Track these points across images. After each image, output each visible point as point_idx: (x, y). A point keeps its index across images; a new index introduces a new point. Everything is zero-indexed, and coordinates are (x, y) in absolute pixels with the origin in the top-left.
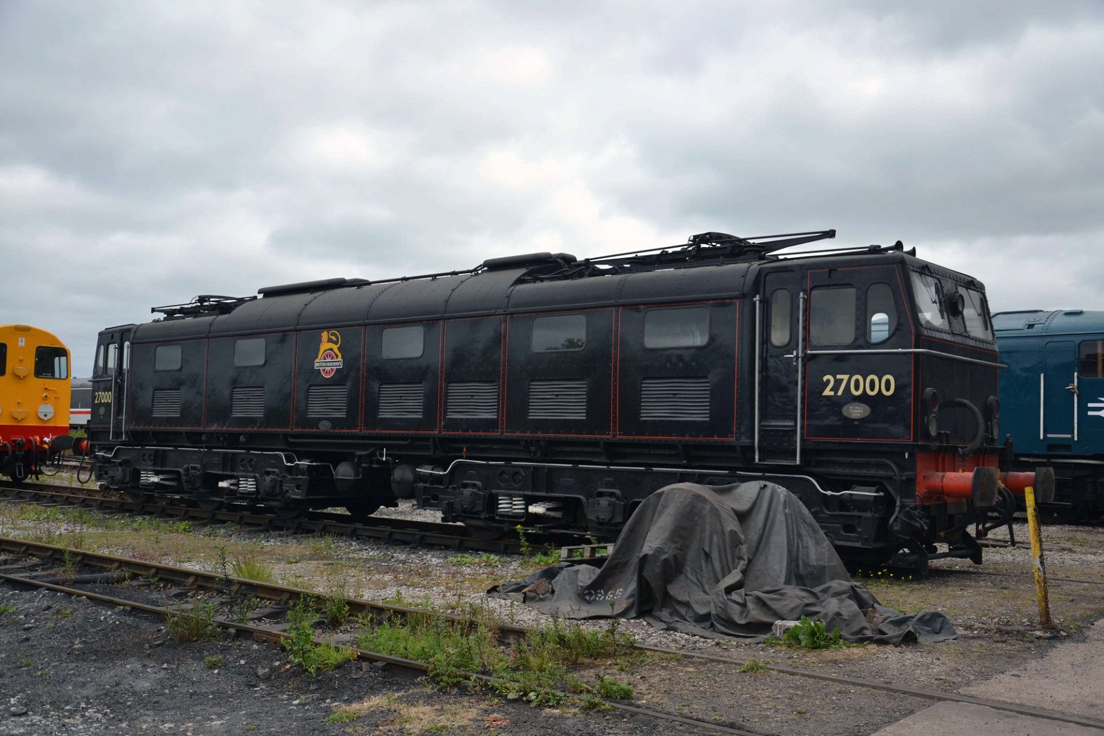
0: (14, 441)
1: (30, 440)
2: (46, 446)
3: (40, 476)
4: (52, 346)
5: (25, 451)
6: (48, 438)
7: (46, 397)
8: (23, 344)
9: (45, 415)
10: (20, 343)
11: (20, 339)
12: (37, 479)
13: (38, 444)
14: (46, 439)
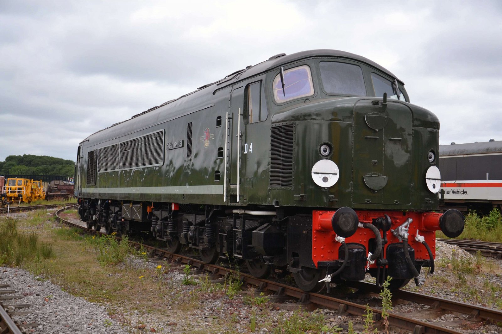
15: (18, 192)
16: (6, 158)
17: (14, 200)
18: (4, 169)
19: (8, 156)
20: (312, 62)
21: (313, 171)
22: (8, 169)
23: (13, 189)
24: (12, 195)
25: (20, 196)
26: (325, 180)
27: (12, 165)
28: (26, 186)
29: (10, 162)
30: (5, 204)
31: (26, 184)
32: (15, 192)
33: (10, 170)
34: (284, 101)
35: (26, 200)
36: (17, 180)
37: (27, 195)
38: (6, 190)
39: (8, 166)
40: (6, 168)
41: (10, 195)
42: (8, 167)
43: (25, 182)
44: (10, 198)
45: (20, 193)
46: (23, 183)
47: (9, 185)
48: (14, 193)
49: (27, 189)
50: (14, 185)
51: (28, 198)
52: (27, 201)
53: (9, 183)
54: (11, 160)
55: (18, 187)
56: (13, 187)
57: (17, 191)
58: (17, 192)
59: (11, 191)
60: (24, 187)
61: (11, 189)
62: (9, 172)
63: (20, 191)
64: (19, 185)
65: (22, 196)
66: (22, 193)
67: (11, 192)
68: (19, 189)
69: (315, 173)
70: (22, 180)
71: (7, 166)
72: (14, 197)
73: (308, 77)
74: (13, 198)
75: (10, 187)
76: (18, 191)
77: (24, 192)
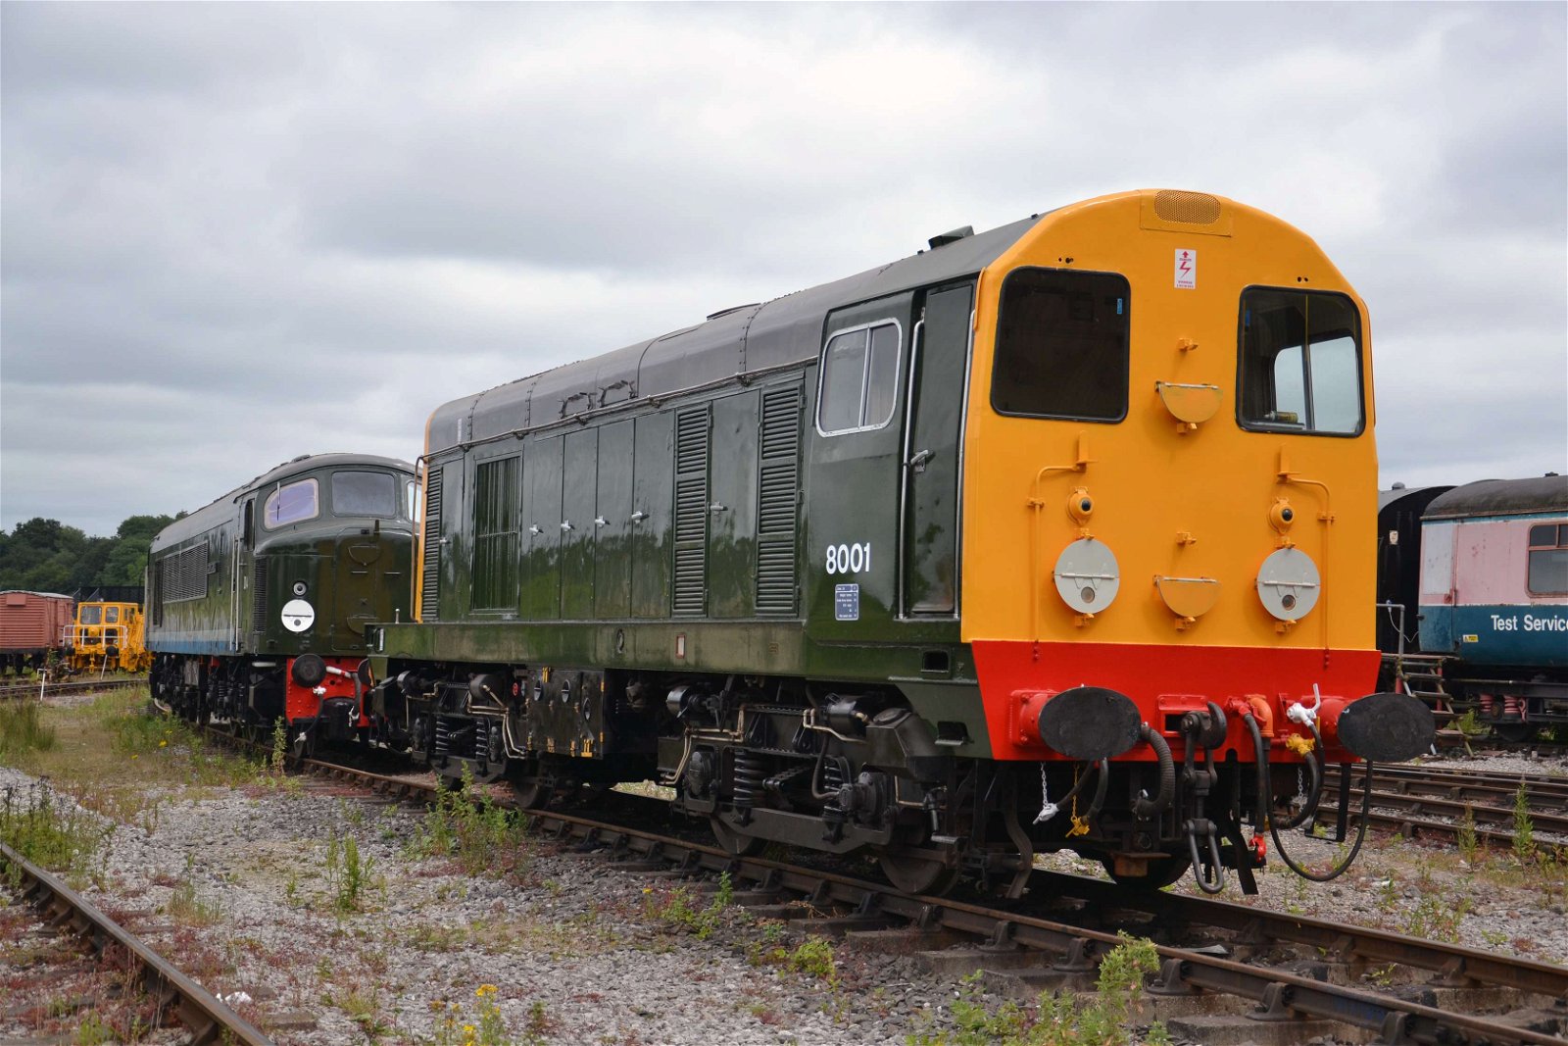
0: (1174, 721)
1: (1232, 714)
2: (1303, 745)
3: (1256, 873)
4: (1302, 285)
5: (1217, 766)
6: (1308, 704)
7: (1287, 516)
8: (1191, 276)
9: (1288, 602)
10: (1179, 274)
11: (1179, 253)
12: (1250, 886)
13: (1269, 733)
14: (1297, 710)
15: (109, 641)
16: (119, 525)
17: (95, 663)
18: (112, 565)
19: (127, 518)
20: (322, 474)
21: (283, 613)
22: (128, 562)
23: (93, 633)
24: (92, 649)
25: (113, 652)
26: (297, 623)
27: (140, 551)
28: (131, 622)
29: (133, 540)
30: (63, 676)
31: (131, 617)
32: (100, 640)
33: (130, 565)
34: (276, 526)
35: (129, 663)
36: (105, 606)
37: (131, 649)
38: (75, 636)
39: (127, 554)
40: (118, 560)
41: (84, 649)
42: (125, 558)
43: (126, 613)
44: (86, 658)
45: (112, 643)
46: (120, 616)
47: (81, 622)
48: (95, 643)
49: (132, 632)
50: (97, 622)
51: (135, 657)
52: (132, 668)
53: (82, 617)
54: (135, 533)
55: (105, 626)
56: (93, 628)
57: (104, 637)
58: (104, 641)
59: (86, 639)
60: (124, 627)
61: (86, 634)
62: (129, 573)
63: (112, 639)
64: (109, 620)
65: (116, 652)
66: (117, 644)
67: (88, 641)
68: (111, 632)
69: (286, 615)
70: (119, 607)
71: (123, 554)
72: (97, 656)
73: (313, 494)
74: (92, 659)
75: (84, 627)
76: (106, 639)
77: (123, 643)
